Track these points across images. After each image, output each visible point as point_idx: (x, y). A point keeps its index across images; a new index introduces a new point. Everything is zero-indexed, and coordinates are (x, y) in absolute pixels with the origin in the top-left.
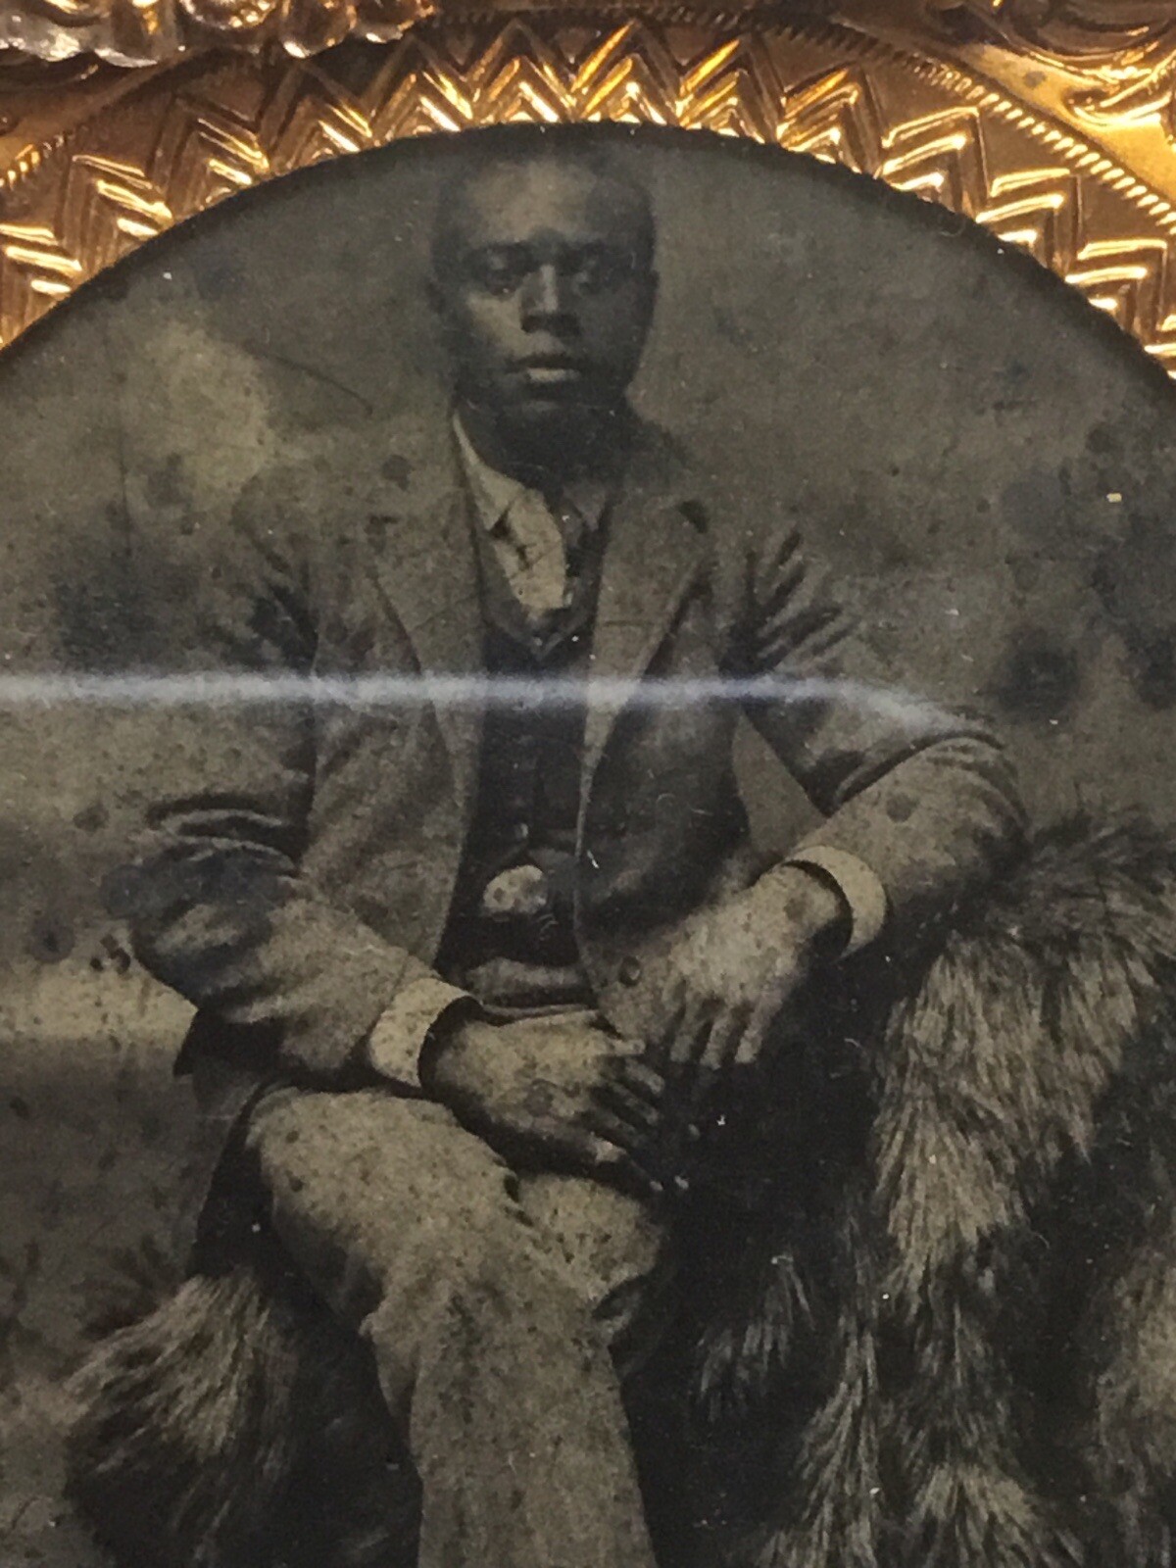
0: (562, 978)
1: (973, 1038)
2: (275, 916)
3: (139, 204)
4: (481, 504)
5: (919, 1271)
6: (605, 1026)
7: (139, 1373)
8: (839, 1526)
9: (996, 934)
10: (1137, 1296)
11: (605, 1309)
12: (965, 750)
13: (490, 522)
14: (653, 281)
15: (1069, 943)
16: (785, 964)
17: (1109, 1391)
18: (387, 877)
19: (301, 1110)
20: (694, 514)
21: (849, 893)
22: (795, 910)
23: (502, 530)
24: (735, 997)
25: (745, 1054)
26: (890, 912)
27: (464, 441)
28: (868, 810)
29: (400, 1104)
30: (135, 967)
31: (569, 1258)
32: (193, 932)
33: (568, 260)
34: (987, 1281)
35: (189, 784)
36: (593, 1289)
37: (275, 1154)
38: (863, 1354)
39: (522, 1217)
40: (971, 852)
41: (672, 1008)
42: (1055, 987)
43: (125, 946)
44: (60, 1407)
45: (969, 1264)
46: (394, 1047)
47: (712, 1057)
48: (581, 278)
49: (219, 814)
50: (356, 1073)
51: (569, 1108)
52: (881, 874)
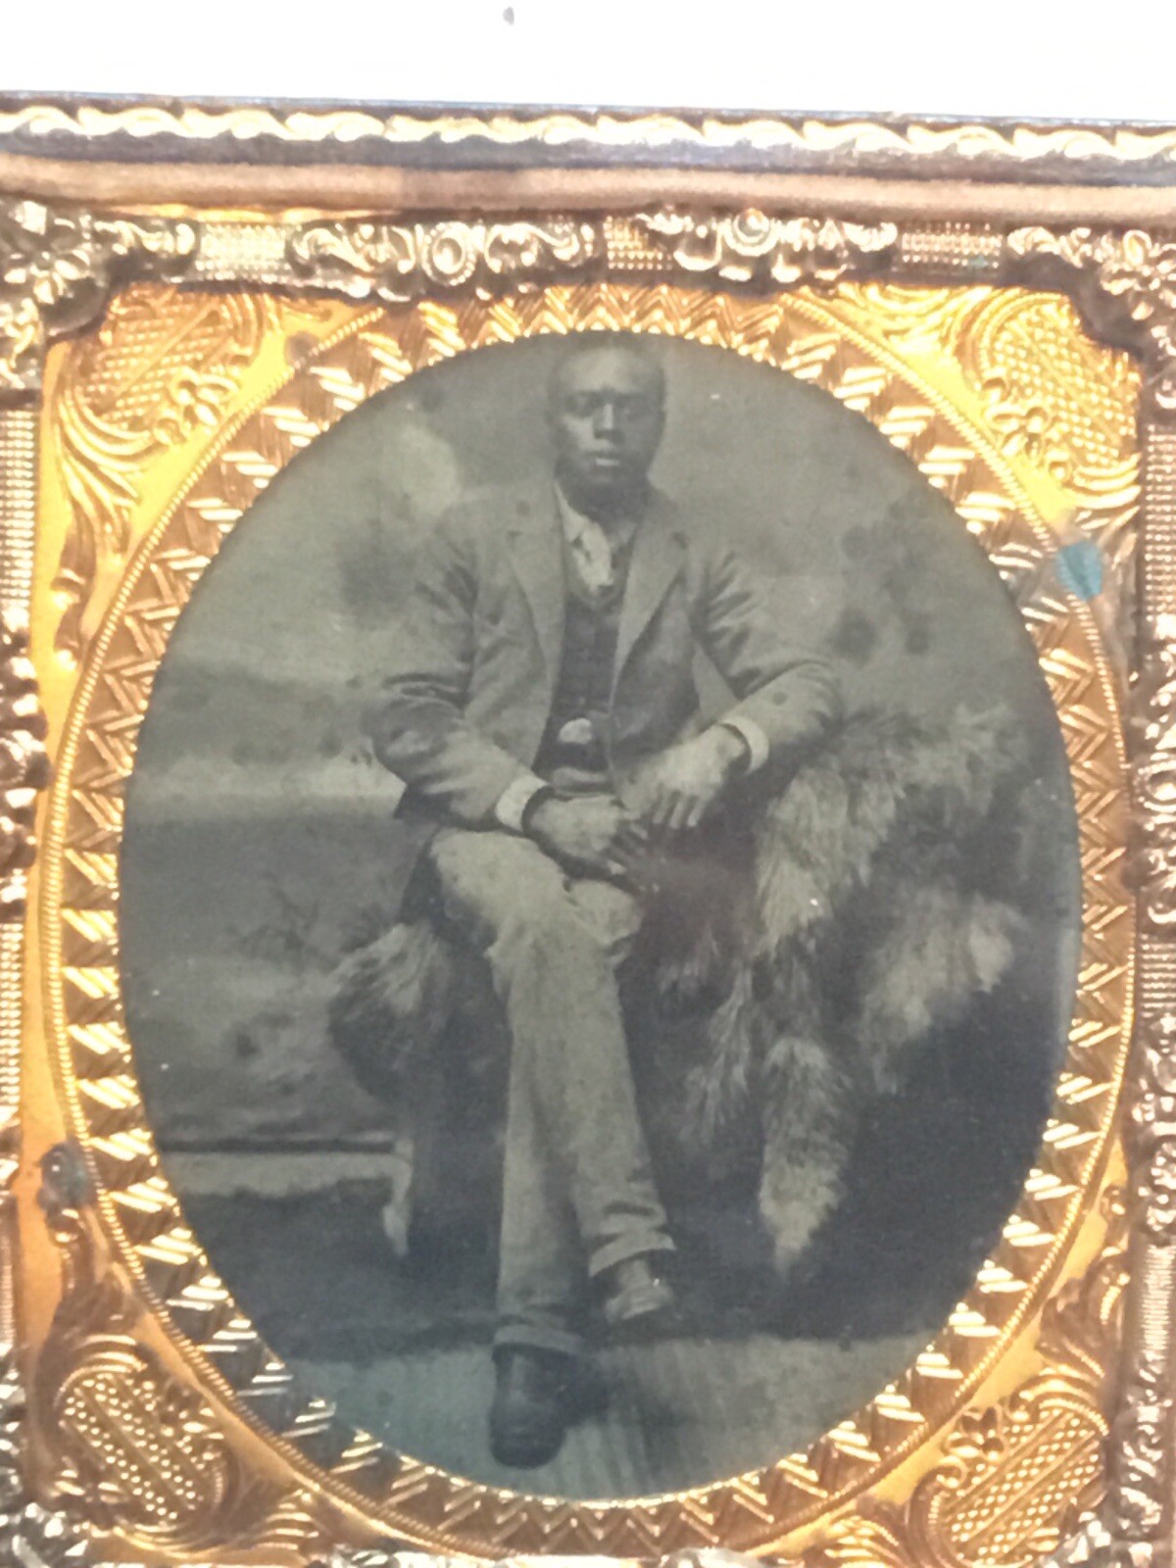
0: (597, 778)
1: (810, 819)
4: (567, 530)
5: (775, 939)
6: (619, 804)
7: (368, 972)
8: (729, 1065)
9: (825, 768)
10: (888, 956)
11: (614, 949)
12: (815, 670)
13: (571, 536)
14: (661, 417)
15: (864, 774)
16: (716, 778)
17: (870, 1000)
18: (509, 721)
19: (458, 840)
20: (680, 539)
21: (751, 742)
22: (721, 750)
23: (578, 543)
24: (687, 792)
25: (692, 822)
26: (771, 754)
27: (560, 494)
28: (761, 700)
29: (510, 840)
30: (375, 761)
31: (595, 923)
32: (409, 744)
33: (620, 401)
34: (811, 945)
35: (405, 668)
36: (606, 940)
37: (444, 863)
38: (744, 981)
39: (573, 902)
40: (815, 724)
42: (855, 797)
43: (370, 749)
44: (327, 987)
45: (802, 937)
46: (509, 810)
47: (674, 823)
48: (627, 411)
49: (422, 684)
50: (489, 823)
51: (598, 845)
52: (767, 733)
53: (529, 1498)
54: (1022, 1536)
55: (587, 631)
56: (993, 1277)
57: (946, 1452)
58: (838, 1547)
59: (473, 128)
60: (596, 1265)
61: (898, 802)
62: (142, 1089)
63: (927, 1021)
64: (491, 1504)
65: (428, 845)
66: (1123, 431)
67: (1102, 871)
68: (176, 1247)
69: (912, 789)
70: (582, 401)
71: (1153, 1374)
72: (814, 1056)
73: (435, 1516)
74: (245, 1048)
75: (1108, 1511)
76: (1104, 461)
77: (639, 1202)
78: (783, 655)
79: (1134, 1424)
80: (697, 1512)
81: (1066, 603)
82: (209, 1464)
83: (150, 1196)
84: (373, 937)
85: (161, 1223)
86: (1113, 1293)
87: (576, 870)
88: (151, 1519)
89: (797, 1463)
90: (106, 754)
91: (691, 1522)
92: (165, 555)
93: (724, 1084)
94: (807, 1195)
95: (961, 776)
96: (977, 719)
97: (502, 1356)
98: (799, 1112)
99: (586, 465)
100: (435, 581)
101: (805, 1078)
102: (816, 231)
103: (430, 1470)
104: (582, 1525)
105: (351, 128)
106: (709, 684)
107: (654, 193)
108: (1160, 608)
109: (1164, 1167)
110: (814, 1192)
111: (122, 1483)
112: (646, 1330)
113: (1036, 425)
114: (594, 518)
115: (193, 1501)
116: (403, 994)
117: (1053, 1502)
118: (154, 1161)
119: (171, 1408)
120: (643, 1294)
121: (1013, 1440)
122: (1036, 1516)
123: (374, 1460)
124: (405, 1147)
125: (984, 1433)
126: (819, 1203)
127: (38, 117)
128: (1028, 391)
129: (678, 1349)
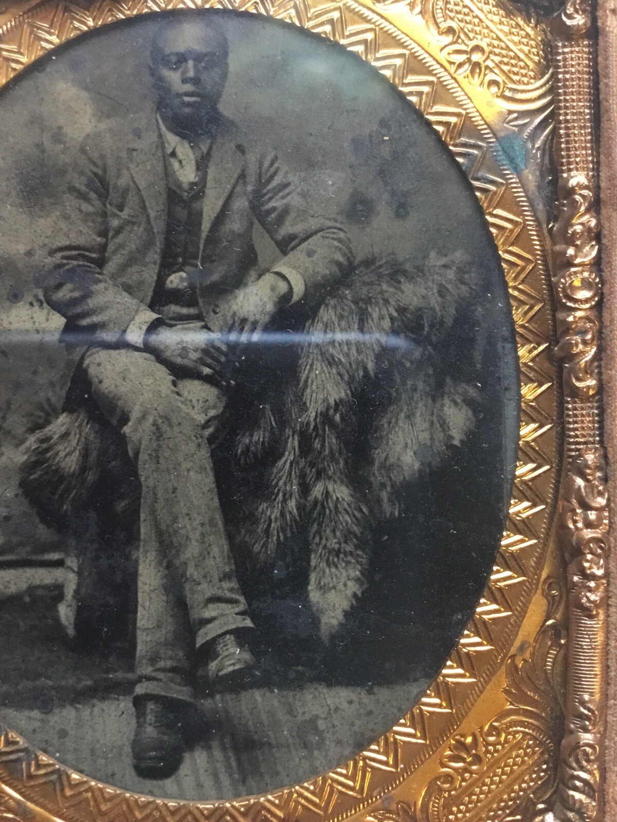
0: (192, 311)
2: (94, 288)
3: (48, 37)
4: (166, 145)
5: (313, 414)
6: (207, 328)
7: (45, 446)
8: (285, 501)
9: (342, 298)
10: (389, 423)
11: (205, 426)
12: (334, 233)
13: (169, 151)
14: (226, 67)
15: (368, 301)
16: (270, 307)
17: (379, 455)
18: (133, 275)
19: (102, 356)
20: (241, 149)
21: (293, 283)
22: (273, 289)
23: (173, 154)
24: (252, 319)
25: (255, 338)
26: (306, 290)
27: (160, 122)
29: (137, 354)
30: (45, 305)
31: (194, 407)
32: (65, 293)
33: (198, 58)
34: (337, 418)
35: (64, 242)
36: (201, 419)
37: (92, 371)
38: (293, 443)
39: (178, 394)
40: (335, 269)
41: (230, 322)
42: (363, 317)
43: (42, 298)
44: (18, 457)
45: (331, 412)
46: (134, 334)
47: (243, 341)
48: (202, 64)
49: (74, 253)
50: (121, 344)
51: (194, 356)
52: (303, 276)
53: (159, 801)
55: (181, 213)
56: (470, 641)
57: (443, 765)
60: (199, 642)
61: (392, 319)
63: (417, 466)
64: (133, 806)
65: (82, 359)
67: (533, 360)
69: (402, 310)
70: (174, 59)
71: (589, 709)
72: (342, 492)
76: (525, 80)
77: (229, 595)
78: (314, 224)
79: (578, 746)
80: (273, 809)
81: (503, 176)
84: (48, 422)
87: (180, 372)
89: (340, 775)
91: (269, 817)
93: (282, 514)
94: (341, 586)
95: (435, 301)
96: (443, 261)
97: (139, 702)
98: (334, 531)
99: (177, 101)
100: (80, 183)
101: (336, 507)
103: (93, 783)
106: (263, 244)
108: (572, 167)
109: (592, 561)
110: (345, 585)
113: (477, 57)
114: (183, 136)
116: (68, 459)
117: (517, 797)
120: (230, 659)
121: (489, 756)
122: (507, 807)
123: (55, 778)
124: (72, 562)
125: (468, 751)
126: (349, 592)
128: (471, 35)
129: (258, 695)
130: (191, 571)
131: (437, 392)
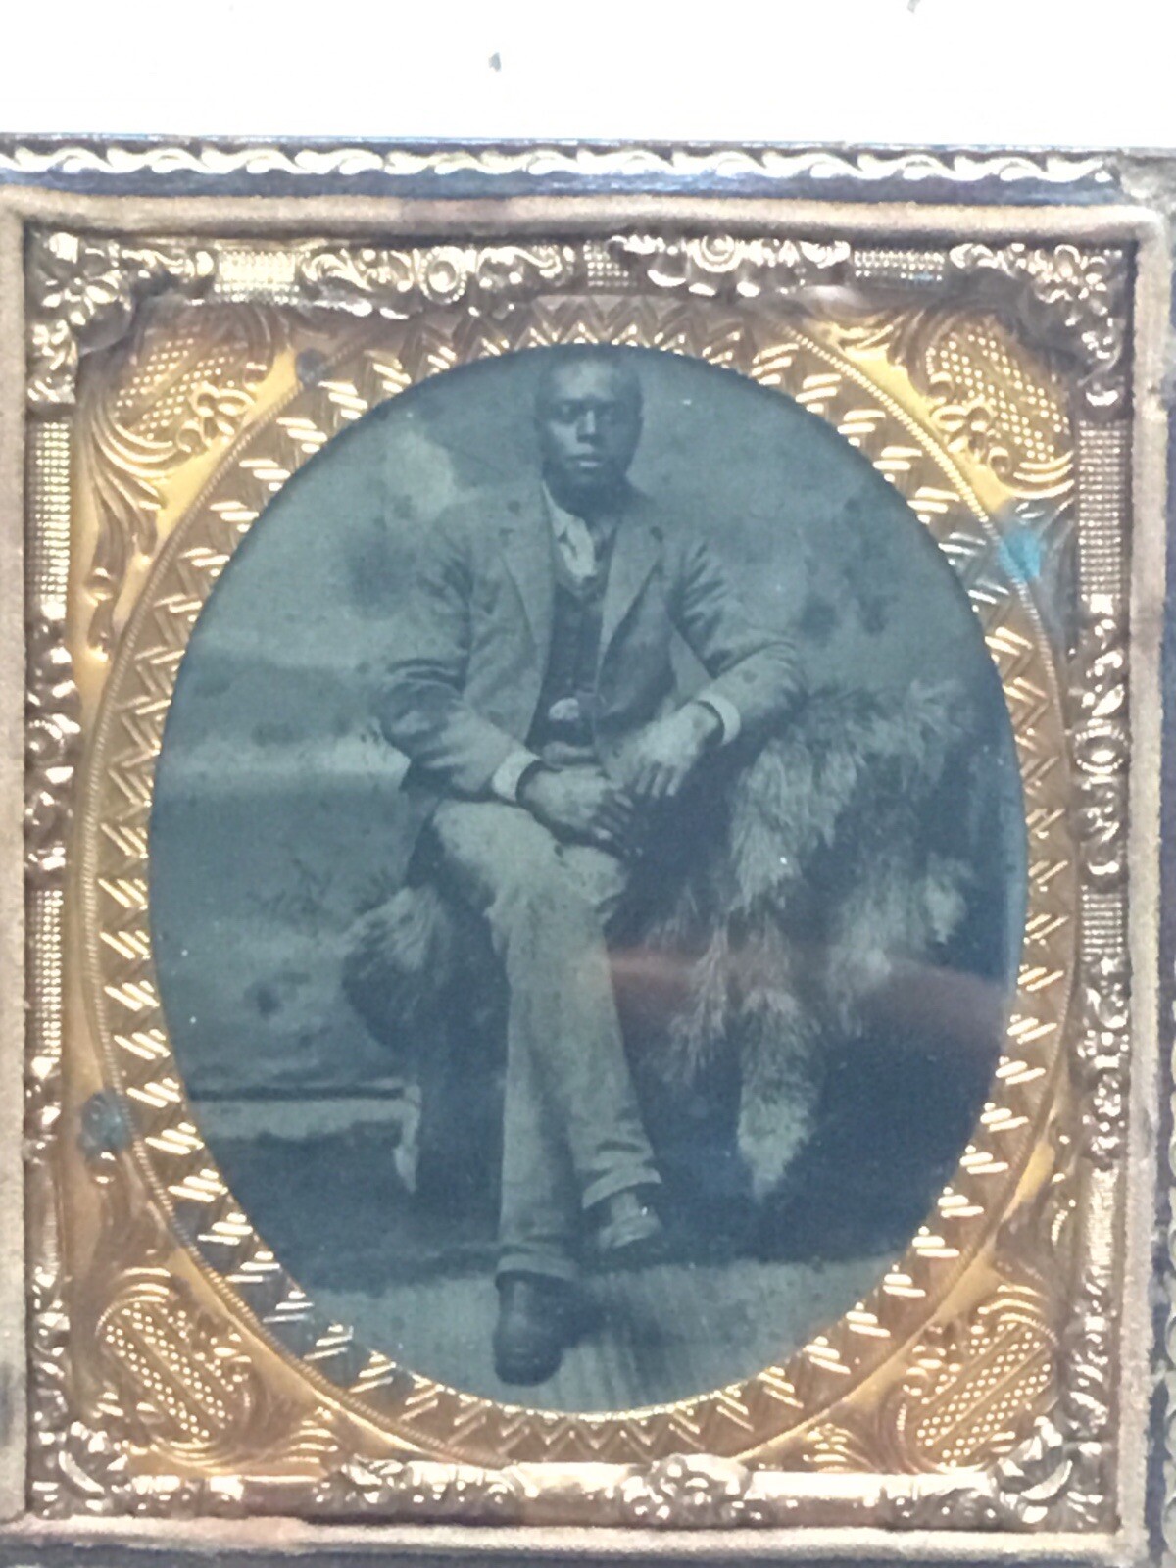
0: (586, 752)
1: (779, 786)
2: (450, 717)
3: (395, 376)
4: (554, 526)
5: (749, 897)
6: (604, 775)
7: (378, 933)
8: (708, 1013)
9: (791, 739)
10: (853, 910)
11: (601, 909)
12: (781, 651)
13: (558, 531)
14: (639, 422)
15: (827, 745)
16: (692, 749)
17: (836, 954)
18: (503, 701)
19: (459, 810)
21: (724, 717)
22: (697, 724)
23: (564, 538)
24: (667, 764)
25: (672, 790)
26: (743, 725)
27: (547, 492)
28: (733, 679)
29: (507, 809)
30: (382, 739)
31: (584, 884)
32: (411, 723)
33: (601, 408)
34: (782, 903)
35: (412, 654)
36: (595, 900)
37: (446, 832)
38: (721, 935)
39: (564, 865)
40: (782, 700)
41: (637, 768)
42: (819, 766)
44: (340, 946)
45: (773, 894)
46: (505, 782)
47: (655, 792)
48: (607, 418)
49: (424, 669)
50: (486, 794)
51: (587, 813)
52: (739, 708)
53: (530, 1412)
54: (982, 1440)
55: (573, 620)
56: (952, 1204)
57: (911, 1364)
58: (814, 1453)
59: (465, 162)
60: (589, 1200)
61: (859, 770)
62: (173, 1043)
63: (888, 971)
64: (496, 1419)
65: (430, 818)
66: (1058, 429)
67: (1044, 830)
68: (204, 1186)
69: (872, 757)
70: (566, 409)
71: (1098, 1287)
72: (786, 1003)
73: (446, 1431)
74: (266, 1003)
75: (1059, 1415)
76: (1042, 456)
77: (628, 1139)
78: (755, 636)
79: (1083, 1333)
80: (684, 1421)
82: (237, 1386)
83: (180, 1140)
84: (382, 900)
85: (190, 1165)
86: (1062, 1216)
87: (567, 836)
88: (184, 1436)
89: (775, 1376)
90: (137, 737)
91: (679, 1432)
92: (188, 554)
93: (704, 1030)
94: (781, 1131)
95: (917, 747)
96: (930, 693)
97: (503, 1282)
98: (773, 1055)
100: (434, 574)
101: (777, 1024)
102: (776, 250)
103: (440, 1388)
104: (579, 1435)
105: (354, 163)
106: (685, 663)
107: (628, 218)
108: (1093, 588)
109: (1105, 1098)
110: (788, 1128)
111: (158, 1404)
112: (636, 1257)
113: (979, 426)
114: (578, 514)
115: (225, 1420)
116: (409, 950)
117: (1010, 1408)
118: (184, 1108)
119: (203, 1335)
120: (632, 1223)
121: (972, 1352)
122: (996, 1421)
123: (389, 1380)
124: (414, 1092)
125: (946, 1347)
126: (793, 1138)
127: (70, 157)
128: (971, 394)
129: (666, 1274)
130: (578, 1107)
131: (918, 869)
